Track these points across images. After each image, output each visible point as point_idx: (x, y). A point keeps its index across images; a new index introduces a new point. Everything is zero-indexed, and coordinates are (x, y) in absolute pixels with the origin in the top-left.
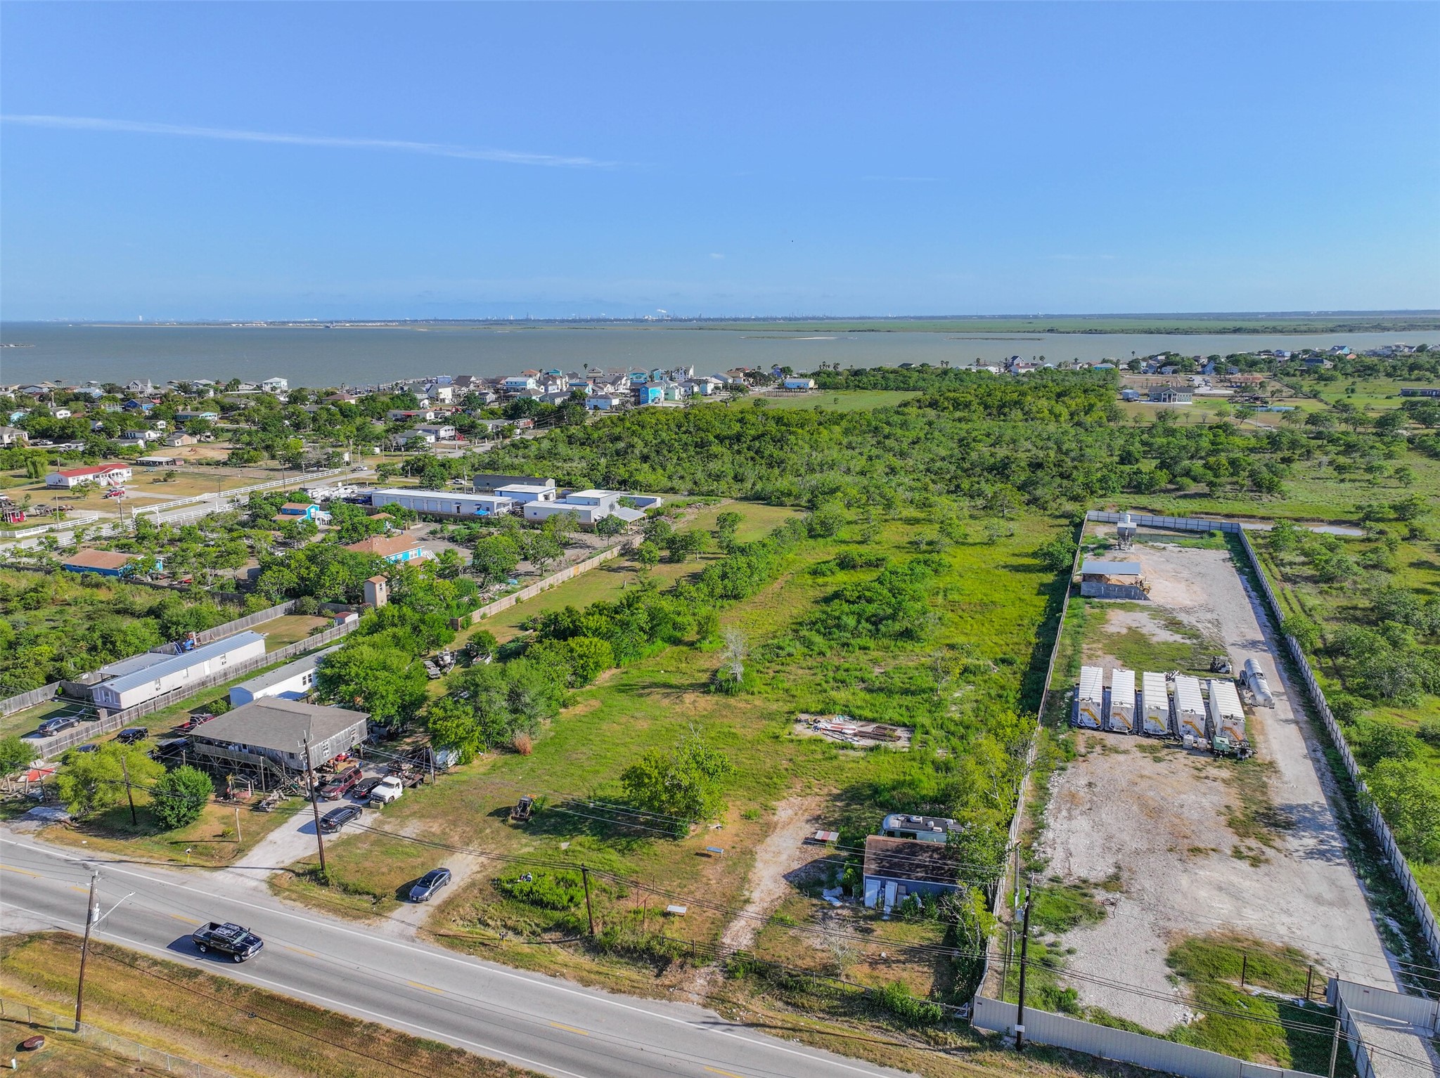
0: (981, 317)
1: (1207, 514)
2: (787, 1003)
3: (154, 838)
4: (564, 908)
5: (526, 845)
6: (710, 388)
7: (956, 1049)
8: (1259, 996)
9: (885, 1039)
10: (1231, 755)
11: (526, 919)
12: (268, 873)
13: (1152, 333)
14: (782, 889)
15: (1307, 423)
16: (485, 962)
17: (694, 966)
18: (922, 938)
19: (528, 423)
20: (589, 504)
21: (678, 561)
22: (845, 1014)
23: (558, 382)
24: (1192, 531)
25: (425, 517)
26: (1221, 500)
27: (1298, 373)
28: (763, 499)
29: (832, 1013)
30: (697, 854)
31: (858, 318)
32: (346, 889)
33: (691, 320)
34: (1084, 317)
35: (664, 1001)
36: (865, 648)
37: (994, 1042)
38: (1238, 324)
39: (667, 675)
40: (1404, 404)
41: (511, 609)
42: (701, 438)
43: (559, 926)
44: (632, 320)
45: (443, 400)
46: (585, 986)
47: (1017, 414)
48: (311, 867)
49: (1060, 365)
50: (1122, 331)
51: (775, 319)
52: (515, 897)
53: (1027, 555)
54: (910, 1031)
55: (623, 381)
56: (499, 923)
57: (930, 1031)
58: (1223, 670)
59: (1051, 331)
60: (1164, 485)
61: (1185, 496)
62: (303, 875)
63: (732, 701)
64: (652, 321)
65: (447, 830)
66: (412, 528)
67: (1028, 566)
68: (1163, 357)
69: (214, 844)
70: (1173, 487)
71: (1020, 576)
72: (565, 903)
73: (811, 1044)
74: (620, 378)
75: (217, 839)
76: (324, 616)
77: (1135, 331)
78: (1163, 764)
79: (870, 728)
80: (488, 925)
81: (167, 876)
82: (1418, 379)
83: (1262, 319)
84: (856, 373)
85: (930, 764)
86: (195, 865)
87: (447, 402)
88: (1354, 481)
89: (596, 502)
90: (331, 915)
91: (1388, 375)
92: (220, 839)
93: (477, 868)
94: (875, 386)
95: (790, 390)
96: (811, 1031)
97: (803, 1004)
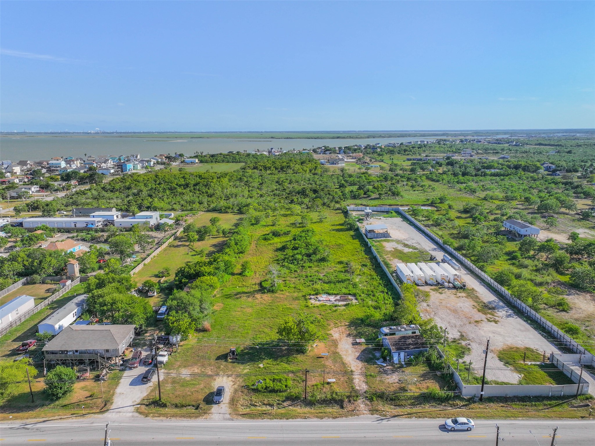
0: (241, 132)
1: (383, 205)
2: (395, 406)
3: (49, 406)
4: (285, 391)
5: (245, 369)
6: (152, 163)
7: (462, 406)
8: (531, 364)
9: (438, 409)
10: (461, 288)
11: (271, 399)
12: (132, 409)
13: (309, 138)
14: (360, 364)
15: (389, 171)
16: (272, 420)
17: (354, 401)
18: (422, 370)
19: (76, 182)
20: (147, 218)
21: (202, 240)
22: (418, 404)
23: (75, 162)
24: (383, 212)
25: (60, 230)
26: (384, 200)
27: (371, 153)
28: (217, 211)
29: (413, 405)
30: (318, 358)
31: (189, 132)
32: (176, 406)
33: (113, 133)
34: (280, 132)
35: (356, 417)
36: (310, 267)
37: (471, 400)
38: (338, 135)
39: (240, 288)
40: (412, 163)
41: (143, 269)
42: (171, 186)
43: (288, 398)
44: (82, 133)
45: (16, 173)
46: (321, 419)
47: (290, 171)
48: (151, 400)
49: (289, 151)
50: (299, 138)
51: (153, 133)
52: (260, 391)
53: (337, 225)
54: (443, 404)
55: (109, 161)
56: (260, 403)
57: (450, 402)
58: (435, 259)
59: (272, 138)
60: (362, 195)
61: (372, 199)
62: (150, 404)
63: (276, 295)
64: (93, 133)
65: (203, 370)
66: (56, 236)
67: (341, 229)
68: (324, 148)
69: (89, 401)
70: (366, 196)
71: (341, 233)
72: (285, 389)
73: (420, 417)
74: (108, 160)
75: (88, 399)
76: (47, 284)
77: (303, 138)
78: (443, 295)
79: (338, 297)
80: (256, 405)
81: (78, 422)
82: (408, 155)
83: (341, 134)
84: (213, 156)
85: (371, 307)
86: (89, 413)
87: (18, 174)
88: (417, 190)
89: (151, 217)
90: (185, 419)
91: (399, 153)
92: (90, 398)
93: (232, 383)
94: (223, 161)
95: (188, 164)
96: (416, 413)
97: (402, 404)
